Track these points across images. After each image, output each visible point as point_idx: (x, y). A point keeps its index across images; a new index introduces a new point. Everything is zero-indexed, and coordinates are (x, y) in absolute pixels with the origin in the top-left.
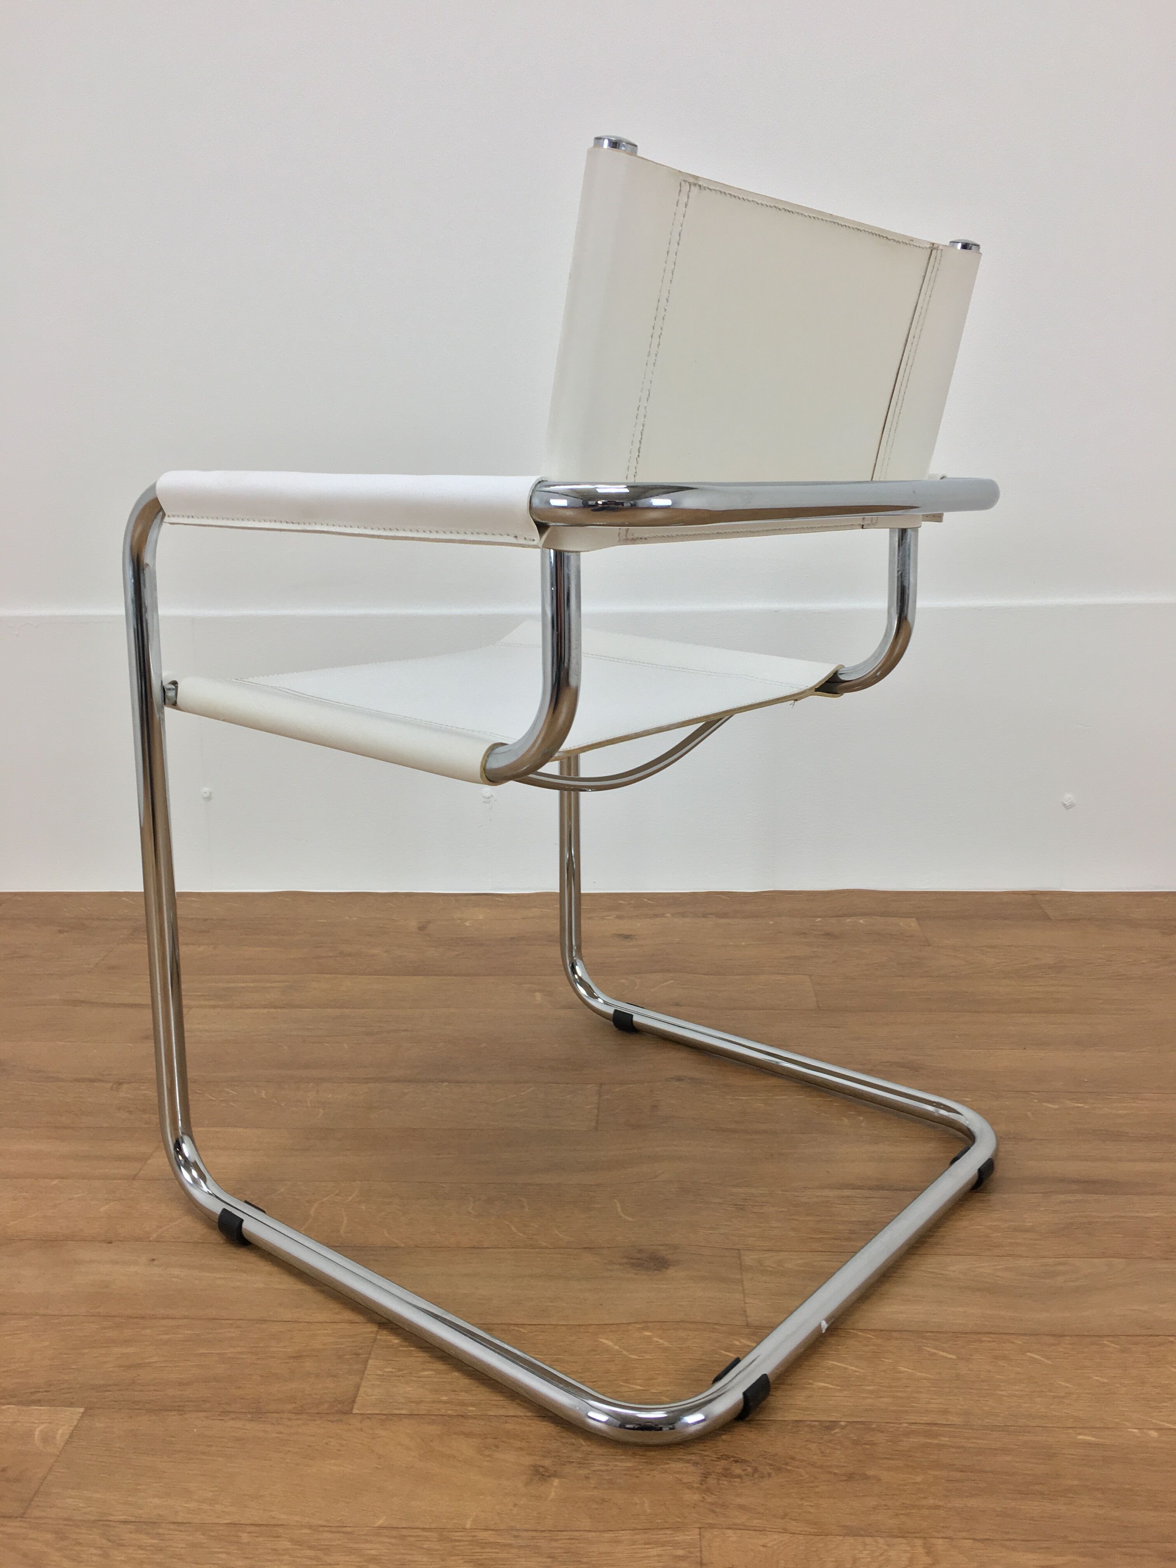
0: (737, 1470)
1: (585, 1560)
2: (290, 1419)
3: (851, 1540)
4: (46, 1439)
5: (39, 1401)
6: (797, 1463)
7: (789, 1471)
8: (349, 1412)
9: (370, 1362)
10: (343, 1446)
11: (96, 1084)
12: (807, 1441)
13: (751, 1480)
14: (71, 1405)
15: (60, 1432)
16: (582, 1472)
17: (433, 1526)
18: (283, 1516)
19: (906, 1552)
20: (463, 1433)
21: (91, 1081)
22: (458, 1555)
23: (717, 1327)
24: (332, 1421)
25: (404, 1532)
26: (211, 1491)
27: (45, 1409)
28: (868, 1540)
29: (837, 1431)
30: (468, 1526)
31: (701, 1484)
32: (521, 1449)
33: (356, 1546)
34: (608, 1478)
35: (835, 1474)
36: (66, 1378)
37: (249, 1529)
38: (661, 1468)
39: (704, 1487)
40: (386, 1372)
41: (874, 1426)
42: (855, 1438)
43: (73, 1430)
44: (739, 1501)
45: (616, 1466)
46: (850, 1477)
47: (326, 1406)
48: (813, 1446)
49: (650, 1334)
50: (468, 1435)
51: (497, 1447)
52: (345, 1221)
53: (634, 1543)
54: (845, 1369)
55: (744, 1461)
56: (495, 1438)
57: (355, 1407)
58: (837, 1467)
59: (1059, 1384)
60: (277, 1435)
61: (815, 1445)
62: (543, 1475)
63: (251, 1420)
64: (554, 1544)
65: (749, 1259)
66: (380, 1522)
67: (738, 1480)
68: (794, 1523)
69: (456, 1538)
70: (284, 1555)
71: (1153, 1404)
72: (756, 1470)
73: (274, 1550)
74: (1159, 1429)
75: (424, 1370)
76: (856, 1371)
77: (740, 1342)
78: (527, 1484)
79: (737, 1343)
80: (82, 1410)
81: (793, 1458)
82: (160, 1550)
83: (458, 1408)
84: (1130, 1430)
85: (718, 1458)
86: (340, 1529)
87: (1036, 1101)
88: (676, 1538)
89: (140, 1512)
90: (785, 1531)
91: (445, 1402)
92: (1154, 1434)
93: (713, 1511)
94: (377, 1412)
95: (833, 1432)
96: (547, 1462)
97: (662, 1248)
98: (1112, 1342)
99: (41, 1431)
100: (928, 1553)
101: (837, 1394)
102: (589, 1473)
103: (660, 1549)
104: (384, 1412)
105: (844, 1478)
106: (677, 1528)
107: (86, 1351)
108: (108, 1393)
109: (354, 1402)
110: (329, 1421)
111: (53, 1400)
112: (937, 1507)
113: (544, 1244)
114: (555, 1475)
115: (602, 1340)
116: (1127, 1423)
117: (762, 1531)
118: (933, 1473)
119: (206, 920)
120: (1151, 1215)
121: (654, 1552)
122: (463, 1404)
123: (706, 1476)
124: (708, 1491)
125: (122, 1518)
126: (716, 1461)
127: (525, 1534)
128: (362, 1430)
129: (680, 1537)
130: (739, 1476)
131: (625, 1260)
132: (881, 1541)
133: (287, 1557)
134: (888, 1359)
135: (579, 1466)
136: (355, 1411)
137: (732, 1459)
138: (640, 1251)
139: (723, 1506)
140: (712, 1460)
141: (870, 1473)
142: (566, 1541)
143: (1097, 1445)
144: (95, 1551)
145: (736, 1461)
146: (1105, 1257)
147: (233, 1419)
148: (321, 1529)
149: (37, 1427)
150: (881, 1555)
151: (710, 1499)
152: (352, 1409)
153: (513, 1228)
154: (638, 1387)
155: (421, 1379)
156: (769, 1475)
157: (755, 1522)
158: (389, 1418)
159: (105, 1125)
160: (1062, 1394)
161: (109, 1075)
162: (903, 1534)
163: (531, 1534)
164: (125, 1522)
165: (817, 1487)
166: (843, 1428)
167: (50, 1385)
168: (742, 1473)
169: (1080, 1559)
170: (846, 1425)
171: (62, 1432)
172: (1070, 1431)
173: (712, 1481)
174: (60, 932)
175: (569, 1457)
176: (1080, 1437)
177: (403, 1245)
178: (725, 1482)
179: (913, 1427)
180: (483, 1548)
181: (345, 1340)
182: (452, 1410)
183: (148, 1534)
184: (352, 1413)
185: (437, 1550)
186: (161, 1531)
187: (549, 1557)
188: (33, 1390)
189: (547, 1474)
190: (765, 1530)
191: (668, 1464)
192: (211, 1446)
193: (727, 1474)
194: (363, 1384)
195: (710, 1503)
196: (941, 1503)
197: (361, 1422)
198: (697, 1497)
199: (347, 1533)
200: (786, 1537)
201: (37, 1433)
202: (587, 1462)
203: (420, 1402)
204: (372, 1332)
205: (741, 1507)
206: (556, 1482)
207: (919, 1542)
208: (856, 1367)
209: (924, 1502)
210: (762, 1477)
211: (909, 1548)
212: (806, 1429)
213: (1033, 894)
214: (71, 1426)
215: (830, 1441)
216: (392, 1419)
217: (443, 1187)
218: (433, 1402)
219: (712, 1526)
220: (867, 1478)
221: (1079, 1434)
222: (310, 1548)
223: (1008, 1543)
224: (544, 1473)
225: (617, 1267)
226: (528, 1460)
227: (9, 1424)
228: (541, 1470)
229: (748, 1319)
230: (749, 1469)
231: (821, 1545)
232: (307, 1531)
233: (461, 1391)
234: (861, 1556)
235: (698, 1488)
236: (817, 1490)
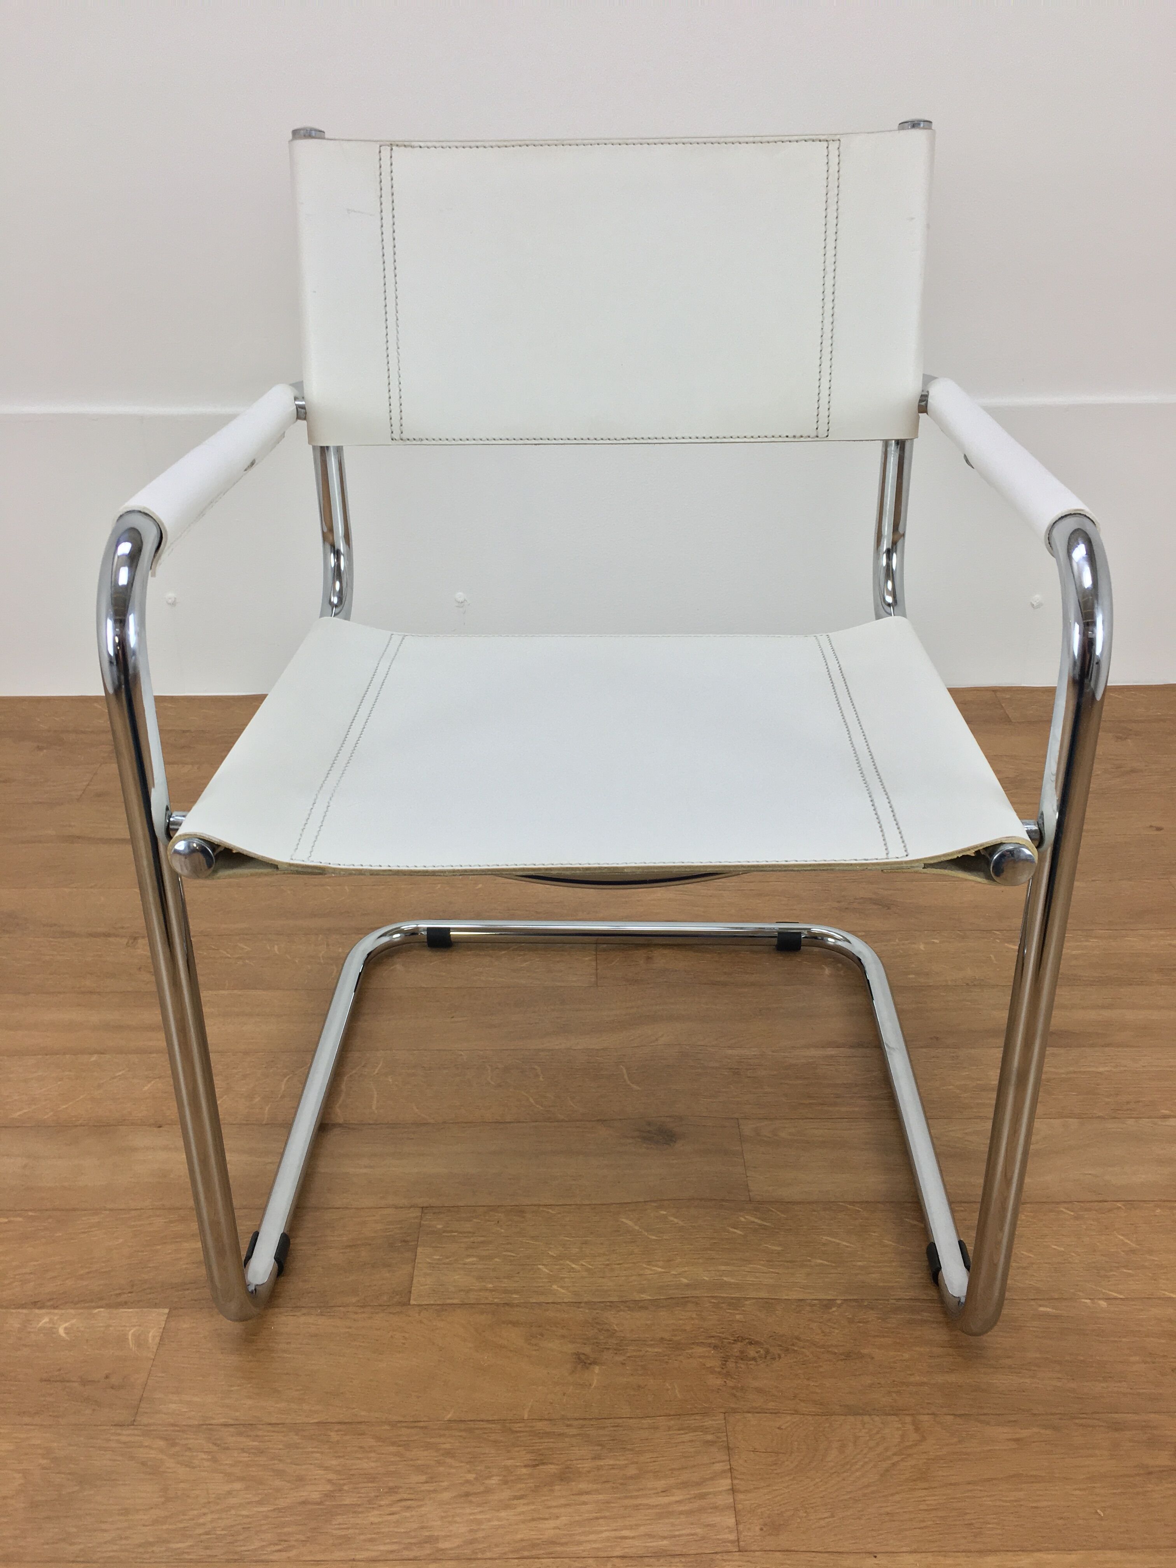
0: (752, 1352)
1: (629, 1447)
2: (356, 1313)
3: (851, 1418)
4: (140, 1342)
5: (126, 1303)
6: (801, 1344)
7: (795, 1351)
8: (407, 1303)
9: (419, 1250)
10: (405, 1338)
11: (111, 939)
12: (809, 1320)
13: (764, 1362)
14: (156, 1306)
15: (151, 1334)
16: (620, 1358)
17: (496, 1417)
18: (363, 1413)
19: (898, 1429)
20: (511, 1322)
21: (107, 935)
22: (521, 1446)
23: (724, 1203)
24: (394, 1314)
25: (472, 1425)
26: (297, 1390)
27: (132, 1312)
28: (866, 1418)
29: (834, 1309)
30: (526, 1417)
31: (723, 1368)
32: (563, 1337)
33: (432, 1440)
34: (640, 1363)
35: (835, 1353)
36: (146, 1277)
37: (337, 1427)
38: (686, 1353)
39: (724, 1371)
40: (435, 1259)
41: (866, 1304)
42: (850, 1317)
43: (163, 1332)
44: (756, 1384)
45: (647, 1351)
46: (848, 1356)
47: (385, 1298)
48: (814, 1326)
49: (665, 1213)
50: (515, 1324)
51: (542, 1335)
52: (376, 1096)
53: (670, 1428)
54: (839, 1244)
55: (757, 1343)
56: (539, 1327)
57: (412, 1298)
58: (836, 1346)
59: (1023, 1254)
60: (347, 1330)
61: (815, 1324)
62: (585, 1363)
63: (322, 1314)
64: (601, 1432)
65: (747, 1128)
66: (449, 1416)
67: (753, 1362)
68: (803, 1404)
69: (518, 1429)
70: (371, 1452)
71: (1102, 1273)
72: (767, 1352)
73: (361, 1447)
74: (1108, 1299)
75: (469, 1256)
76: (847, 1247)
77: (745, 1219)
78: (573, 1372)
79: (743, 1219)
80: (167, 1311)
81: (798, 1338)
82: (261, 1452)
83: (504, 1295)
84: (1083, 1300)
85: (735, 1340)
86: (416, 1424)
87: (998, 941)
88: (705, 1424)
89: (237, 1414)
90: (796, 1412)
91: (491, 1291)
92: (1103, 1304)
93: (735, 1396)
94: (432, 1302)
95: (831, 1311)
96: (587, 1350)
97: (668, 1119)
98: (1067, 1209)
99: (133, 1335)
100: (917, 1430)
101: (832, 1271)
102: (624, 1360)
103: (691, 1434)
104: (439, 1303)
105: (843, 1357)
106: (705, 1413)
107: (159, 1247)
108: (187, 1292)
109: (410, 1292)
110: (390, 1313)
111: (139, 1301)
112: (923, 1384)
113: (561, 1117)
114: (594, 1363)
115: (624, 1220)
116: (1081, 1294)
117: (776, 1413)
118: (917, 1349)
119: (184, 732)
120: (1101, 1069)
121: (687, 1437)
122: (506, 1291)
123: (725, 1359)
124: (728, 1375)
125: (222, 1421)
126: (733, 1343)
127: (575, 1423)
128: (421, 1322)
129: (708, 1422)
130: (754, 1359)
131: (636, 1134)
132: (877, 1419)
133: (372, 1455)
134: (875, 1232)
135: (615, 1352)
136: (412, 1302)
137: (747, 1341)
138: (649, 1124)
139: (742, 1389)
140: (730, 1343)
141: (865, 1351)
142: (612, 1429)
143: (1057, 1317)
144: (205, 1456)
145: (751, 1343)
146: (1062, 1117)
147: (304, 1314)
148: (399, 1425)
149: (129, 1331)
150: (877, 1433)
151: (730, 1383)
152: (409, 1300)
153: (531, 1100)
154: (660, 1270)
155: (467, 1266)
156: (780, 1357)
157: (771, 1405)
158: (443, 1308)
159: (130, 989)
160: (1025, 1265)
161: (123, 928)
162: (896, 1411)
163: (581, 1422)
164: (226, 1425)
165: (821, 1366)
166: (839, 1306)
167: (133, 1286)
168: (756, 1355)
169: (1043, 1431)
170: (842, 1303)
171: (153, 1335)
172: (1032, 1303)
173: (731, 1365)
174: (40, 748)
175: (606, 1343)
176: (1041, 1309)
177: (432, 1121)
178: (742, 1365)
179: (900, 1303)
180: (541, 1438)
181: (393, 1227)
182: (499, 1298)
183: (248, 1436)
184: (409, 1304)
185: (501, 1442)
186: (260, 1433)
187: (599, 1445)
188: (118, 1292)
189: (589, 1362)
190: (779, 1413)
191: (693, 1348)
192: (290, 1343)
193: (743, 1357)
194: (416, 1272)
195: (733, 1388)
196: (925, 1380)
197: (419, 1313)
198: (719, 1382)
199: (422, 1428)
200: (797, 1418)
201: (130, 1337)
202: (622, 1348)
203: (469, 1291)
204: (417, 1217)
205: (759, 1390)
206: (597, 1369)
207: (908, 1419)
208: (848, 1242)
209: (912, 1379)
210: (774, 1359)
211: (900, 1426)
212: (808, 1308)
213: (994, 690)
214: (160, 1328)
215: (829, 1320)
216: (446, 1310)
217: (461, 1055)
218: (480, 1290)
219: (734, 1411)
220: (862, 1356)
221: (1040, 1306)
222: (393, 1444)
223: (982, 1418)
224: (585, 1361)
225: (630, 1141)
226: (570, 1348)
227: (102, 1329)
228: (583, 1357)
229: (751, 1194)
230: (762, 1352)
231: (827, 1425)
232: (387, 1427)
233: (504, 1278)
234: (860, 1434)
235: (719, 1373)
236: (821, 1370)
